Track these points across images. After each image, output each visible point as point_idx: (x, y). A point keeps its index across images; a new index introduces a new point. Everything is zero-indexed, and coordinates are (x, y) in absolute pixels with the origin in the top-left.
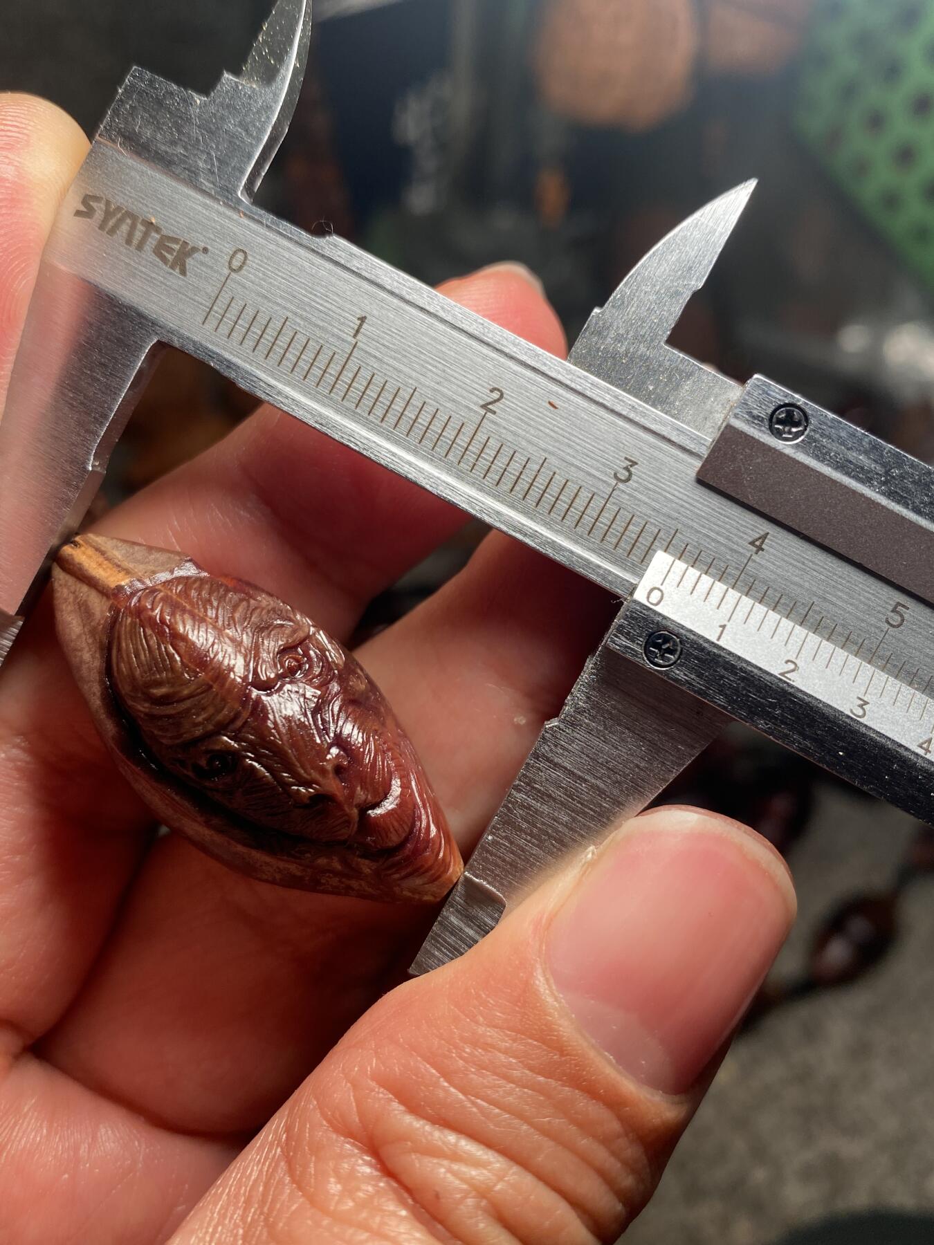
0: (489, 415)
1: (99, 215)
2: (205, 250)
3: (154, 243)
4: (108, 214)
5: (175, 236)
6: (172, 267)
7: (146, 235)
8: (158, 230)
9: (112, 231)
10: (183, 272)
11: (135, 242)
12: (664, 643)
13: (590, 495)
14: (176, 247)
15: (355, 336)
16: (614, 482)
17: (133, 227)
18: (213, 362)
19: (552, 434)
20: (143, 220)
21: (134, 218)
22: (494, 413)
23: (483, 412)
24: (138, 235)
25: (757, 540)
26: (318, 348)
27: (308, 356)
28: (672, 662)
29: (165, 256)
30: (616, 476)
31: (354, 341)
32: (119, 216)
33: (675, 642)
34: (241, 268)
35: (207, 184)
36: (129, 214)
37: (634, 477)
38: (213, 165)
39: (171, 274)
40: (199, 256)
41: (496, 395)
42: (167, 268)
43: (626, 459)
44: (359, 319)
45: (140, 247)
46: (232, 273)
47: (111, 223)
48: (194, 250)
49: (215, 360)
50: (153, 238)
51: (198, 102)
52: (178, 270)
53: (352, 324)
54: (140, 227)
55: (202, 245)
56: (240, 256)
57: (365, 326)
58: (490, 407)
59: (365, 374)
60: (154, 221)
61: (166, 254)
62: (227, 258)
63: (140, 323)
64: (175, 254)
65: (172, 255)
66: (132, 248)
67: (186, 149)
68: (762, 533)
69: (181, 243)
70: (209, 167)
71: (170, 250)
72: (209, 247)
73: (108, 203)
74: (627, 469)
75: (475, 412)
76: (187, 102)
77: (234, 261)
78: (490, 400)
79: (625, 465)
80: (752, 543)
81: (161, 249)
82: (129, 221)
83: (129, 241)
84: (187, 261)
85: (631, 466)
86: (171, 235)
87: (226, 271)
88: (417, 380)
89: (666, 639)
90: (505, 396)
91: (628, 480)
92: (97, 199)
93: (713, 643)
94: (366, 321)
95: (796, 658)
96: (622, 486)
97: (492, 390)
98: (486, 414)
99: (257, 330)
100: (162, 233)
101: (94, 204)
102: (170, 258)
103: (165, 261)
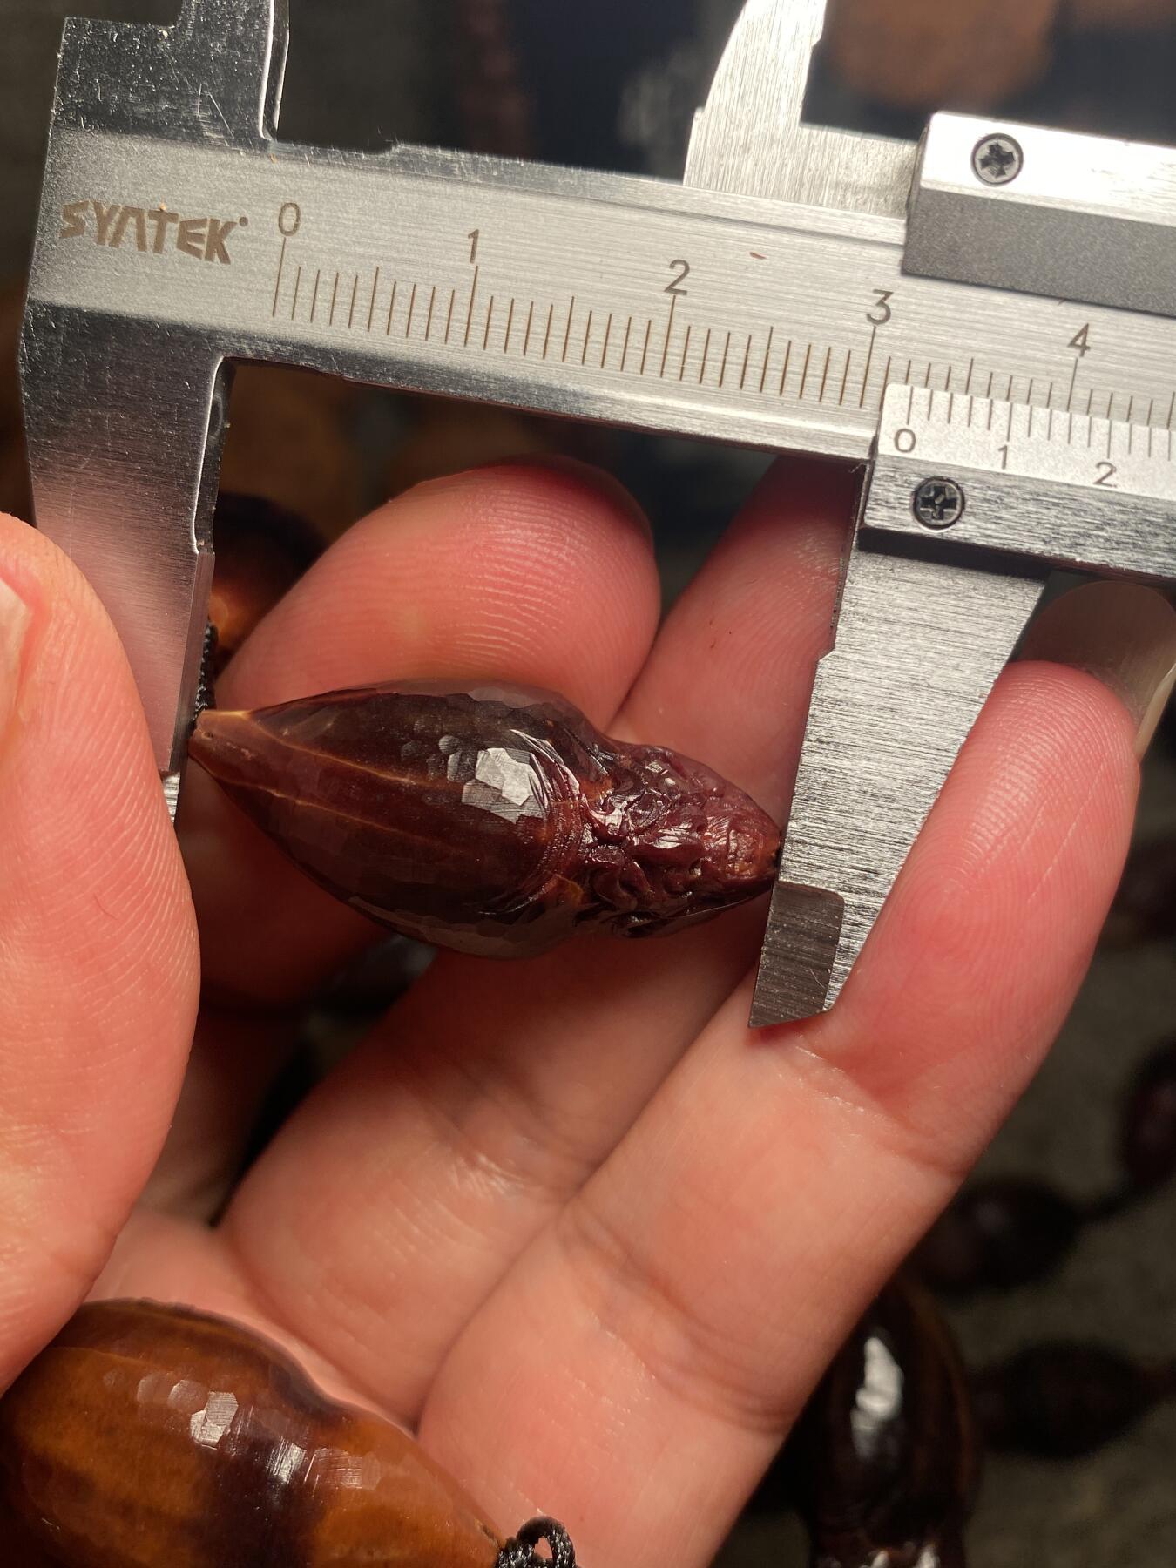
0: (680, 297)
1: (91, 225)
2: (244, 221)
3: (175, 235)
4: (103, 221)
5: (197, 217)
6: (209, 257)
7: (161, 229)
8: (173, 217)
9: (116, 241)
10: (225, 258)
11: (150, 244)
12: (936, 496)
13: (846, 355)
14: (205, 231)
15: (472, 258)
16: (869, 327)
17: (140, 225)
18: (303, 359)
20: (150, 212)
21: (137, 212)
22: (684, 293)
23: (669, 297)
24: (151, 235)
25: (1076, 338)
26: (430, 292)
27: (422, 308)
28: (954, 517)
29: (194, 247)
30: (869, 319)
31: (473, 267)
32: (117, 216)
33: (950, 489)
34: (296, 226)
35: (215, 136)
36: (130, 211)
37: (894, 312)
38: (213, 109)
39: (210, 267)
40: (238, 231)
41: (680, 269)
42: (202, 262)
43: (876, 291)
44: (469, 237)
45: (158, 247)
46: (287, 238)
47: (111, 229)
48: (229, 226)
49: (306, 356)
50: (171, 230)
51: (165, 34)
52: (216, 258)
53: (460, 247)
54: (151, 224)
55: (236, 217)
56: (290, 212)
57: (480, 242)
58: (676, 287)
60: (164, 209)
61: (194, 244)
62: (276, 221)
63: (194, 344)
64: (206, 240)
65: (203, 242)
66: (150, 251)
67: (172, 101)
68: (1080, 328)
69: (208, 223)
70: (210, 113)
71: (199, 238)
72: (248, 216)
73: (97, 207)
74: (881, 303)
75: (661, 301)
76: (153, 39)
77: (284, 221)
78: (674, 278)
79: (876, 301)
80: (1073, 344)
81: (186, 241)
82: (132, 220)
83: (142, 245)
84: (225, 243)
85: (885, 299)
86: (193, 217)
87: (279, 239)
88: (571, 288)
89: (940, 491)
90: (690, 266)
91: (888, 316)
92: (83, 206)
93: (998, 474)
94: (480, 235)
95: (1108, 457)
96: (880, 329)
97: (673, 265)
98: (675, 297)
99: (344, 297)
100: (180, 220)
101: (81, 215)
102: (202, 247)
103: (197, 253)
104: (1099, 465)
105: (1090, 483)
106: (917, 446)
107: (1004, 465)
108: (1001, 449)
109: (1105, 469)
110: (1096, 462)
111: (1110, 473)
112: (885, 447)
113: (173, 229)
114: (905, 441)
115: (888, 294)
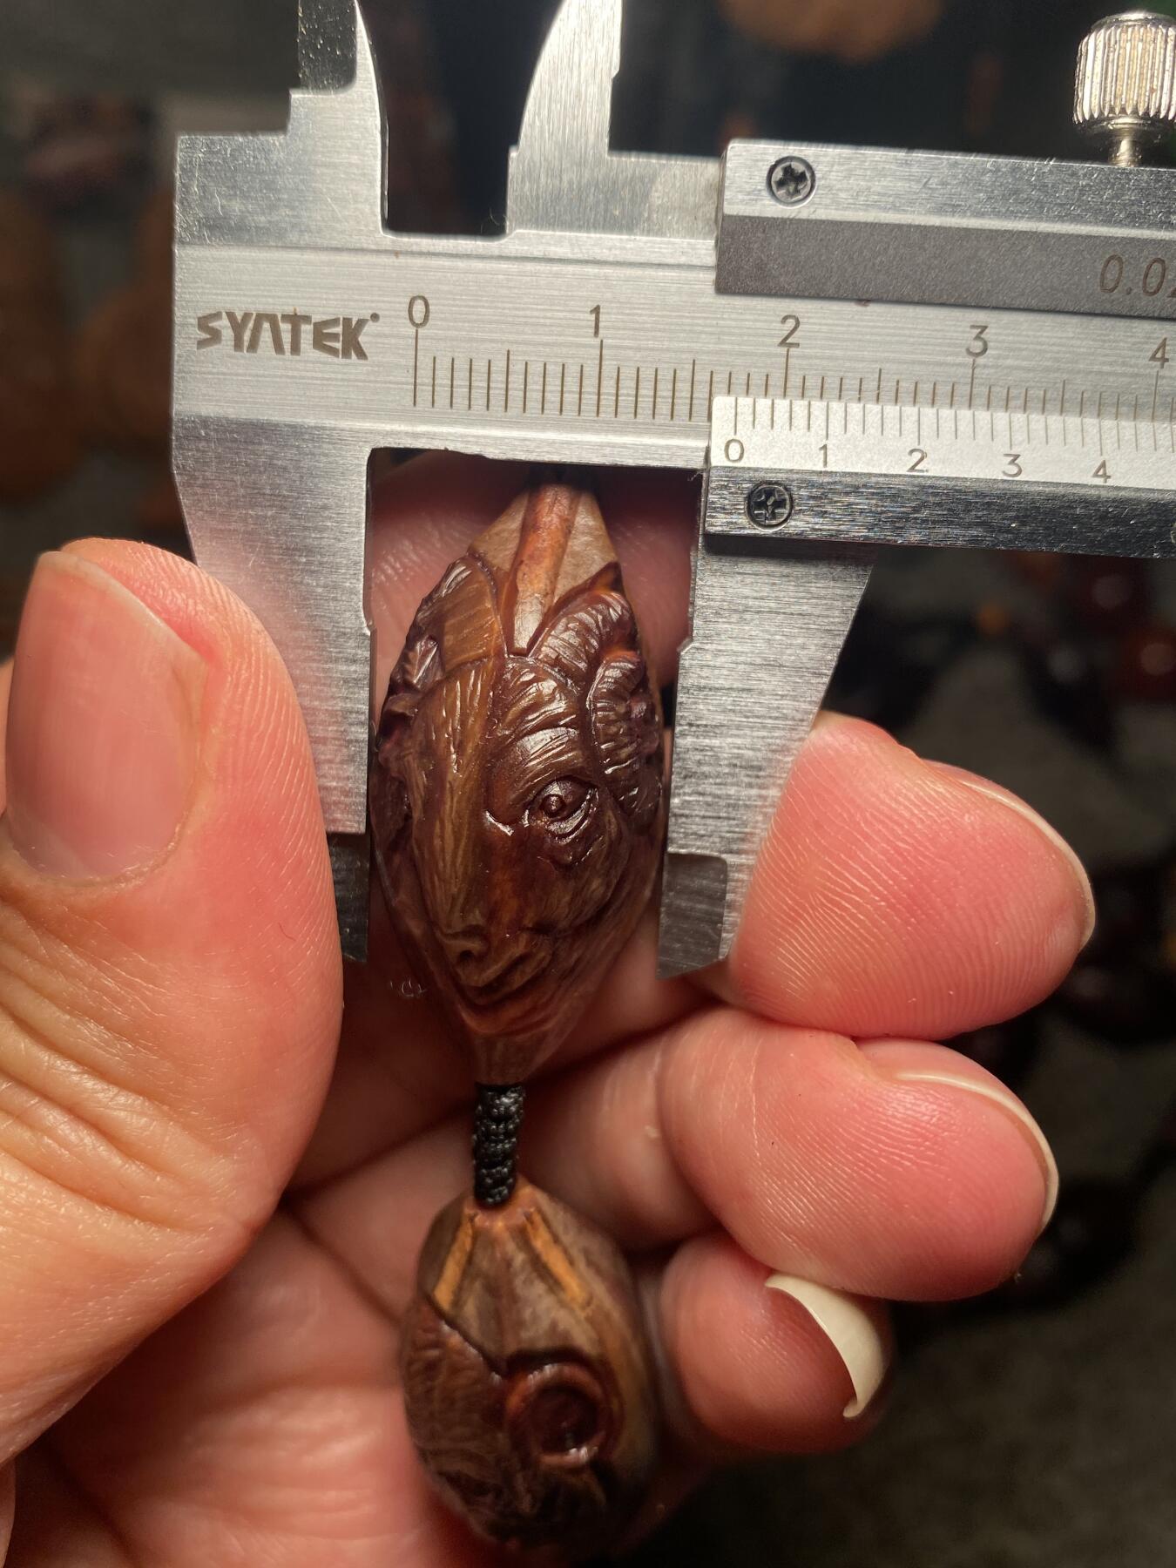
0: (793, 351)
1: (228, 334)
3: (311, 337)
4: (238, 327)
5: (329, 317)
6: (346, 354)
7: (296, 332)
8: (307, 319)
9: (253, 346)
10: (361, 354)
11: (287, 347)
12: (767, 498)
13: (949, 388)
14: (339, 330)
15: (596, 333)
16: (971, 360)
17: (275, 330)
19: (874, 338)
20: (283, 316)
21: (272, 319)
22: (797, 345)
23: (784, 350)
24: (286, 338)
25: (1156, 352)
26: (560, 369)
27: (553, 385)
28: (785, 516)
29: (330, 347)
30: (969, 352)
31: (598, 341)
32: (251, 325)
33: (779, 491)
34: (426, 318)
36: (260, 318)
37: (990, 345)
39: (348, 365)
40: (370, 328)
41: (791, 323)
42: (340, 360)
43: (973, 327)
44: (591, 312)
45: (295, 348)
46: (420, 330)
47: (247, 336)
48: (361, 323)
50: (305, 332)
51: (277, 144)
52: (353, 355)
53: (584, 323)
54: (285, 328)
55: (367, 314)
56: (419, 305)
57: (602, 317)
58: (789, 341)
59: (628, 374)
60: (297, 312)
61: (330, 344)
62: (405, 314)
64: (341, 338)
65: (339, 341)
66: (288, 353)
67: (290, 207)
68: (1160, 341)
69: (342, 322)
70: (330, 214)
71: (335, 337)
72: (378, 312)
73: (231, 316)
75: (776, 355)
76: (264, 150)
77: (414, 314)
78: (786, 333)
79: (974, 336)
80: (1153, 358)
81: (321, 340)
82: (266, 325)
83: (279, 347)
84: (360, 340)
85: (981, 333)
86: (325, 318)
87: (413, 330)
88: (690, 351)
89: (769, 493)
90: (801, 320)
91: (985, 350)
92: (217, 316)
93: (821, 472)
94: (601, 310)
95: (919, 444)
96: (981, 360)
97: (785, 319)
98: (788, 351)
99: (480, 383)
100: (313, 321)
101: (215, 324)
102: (338, 345)
103: (333, 351)
104: (912, 452)
105: (904, 471)
106: (745, 455)
107: (825, 463)
108: (821, 449)
109: (917, 456)
110: (908, 450)
111: (921, 459)
112: (717, 459)
113: (307, 330)
114: (734, 451)
115: (984, 328)
